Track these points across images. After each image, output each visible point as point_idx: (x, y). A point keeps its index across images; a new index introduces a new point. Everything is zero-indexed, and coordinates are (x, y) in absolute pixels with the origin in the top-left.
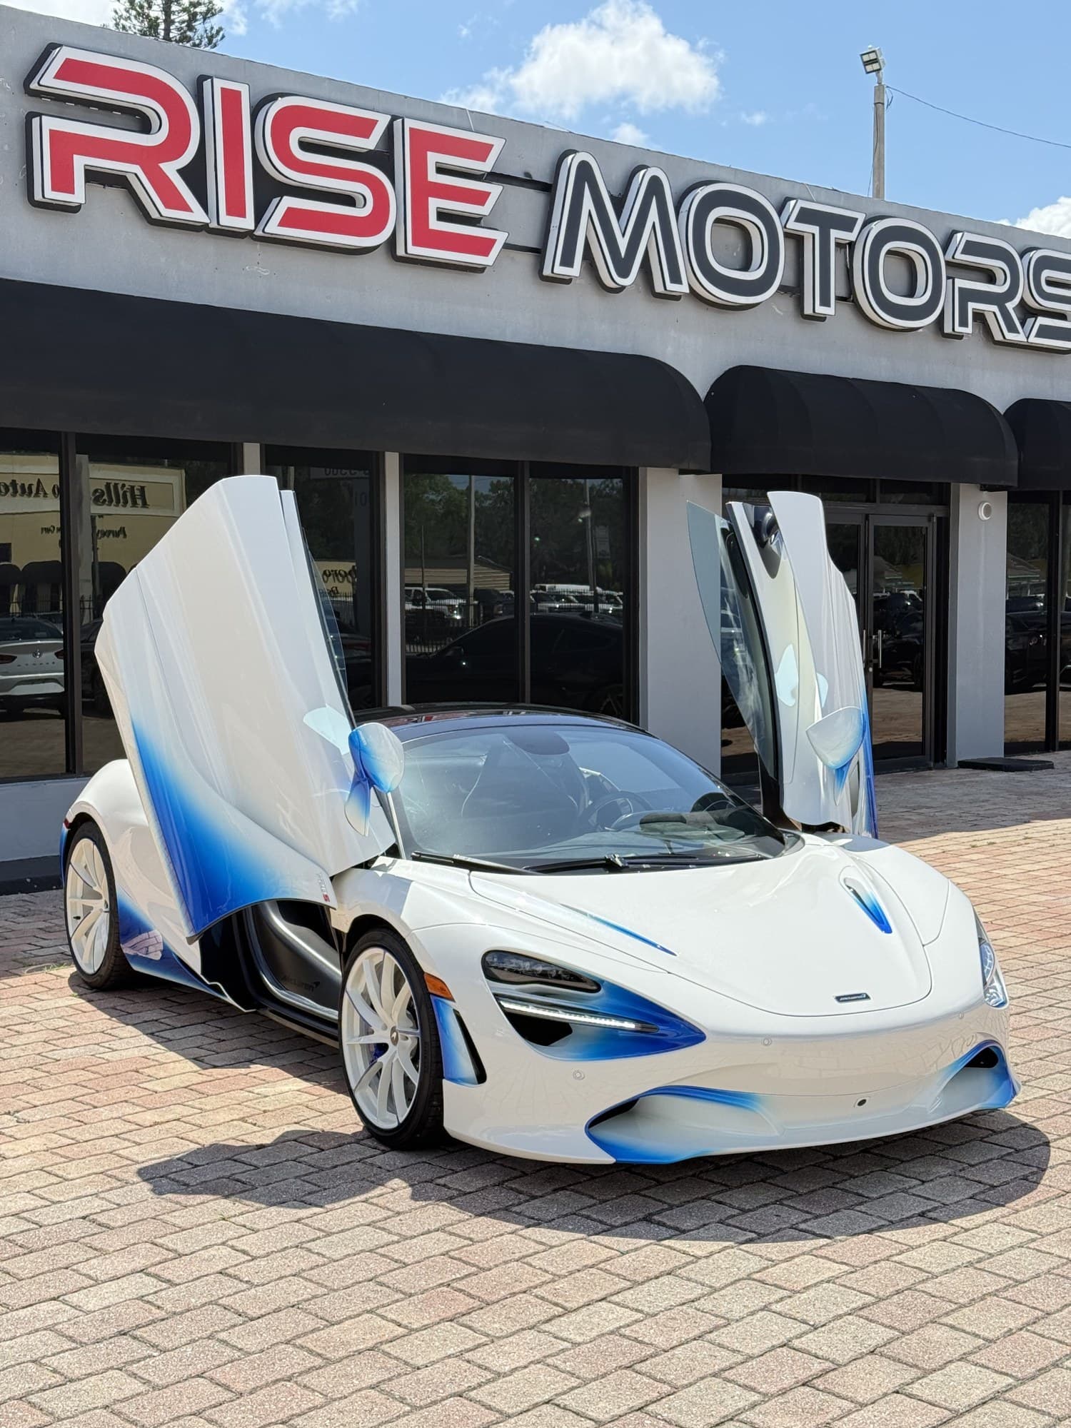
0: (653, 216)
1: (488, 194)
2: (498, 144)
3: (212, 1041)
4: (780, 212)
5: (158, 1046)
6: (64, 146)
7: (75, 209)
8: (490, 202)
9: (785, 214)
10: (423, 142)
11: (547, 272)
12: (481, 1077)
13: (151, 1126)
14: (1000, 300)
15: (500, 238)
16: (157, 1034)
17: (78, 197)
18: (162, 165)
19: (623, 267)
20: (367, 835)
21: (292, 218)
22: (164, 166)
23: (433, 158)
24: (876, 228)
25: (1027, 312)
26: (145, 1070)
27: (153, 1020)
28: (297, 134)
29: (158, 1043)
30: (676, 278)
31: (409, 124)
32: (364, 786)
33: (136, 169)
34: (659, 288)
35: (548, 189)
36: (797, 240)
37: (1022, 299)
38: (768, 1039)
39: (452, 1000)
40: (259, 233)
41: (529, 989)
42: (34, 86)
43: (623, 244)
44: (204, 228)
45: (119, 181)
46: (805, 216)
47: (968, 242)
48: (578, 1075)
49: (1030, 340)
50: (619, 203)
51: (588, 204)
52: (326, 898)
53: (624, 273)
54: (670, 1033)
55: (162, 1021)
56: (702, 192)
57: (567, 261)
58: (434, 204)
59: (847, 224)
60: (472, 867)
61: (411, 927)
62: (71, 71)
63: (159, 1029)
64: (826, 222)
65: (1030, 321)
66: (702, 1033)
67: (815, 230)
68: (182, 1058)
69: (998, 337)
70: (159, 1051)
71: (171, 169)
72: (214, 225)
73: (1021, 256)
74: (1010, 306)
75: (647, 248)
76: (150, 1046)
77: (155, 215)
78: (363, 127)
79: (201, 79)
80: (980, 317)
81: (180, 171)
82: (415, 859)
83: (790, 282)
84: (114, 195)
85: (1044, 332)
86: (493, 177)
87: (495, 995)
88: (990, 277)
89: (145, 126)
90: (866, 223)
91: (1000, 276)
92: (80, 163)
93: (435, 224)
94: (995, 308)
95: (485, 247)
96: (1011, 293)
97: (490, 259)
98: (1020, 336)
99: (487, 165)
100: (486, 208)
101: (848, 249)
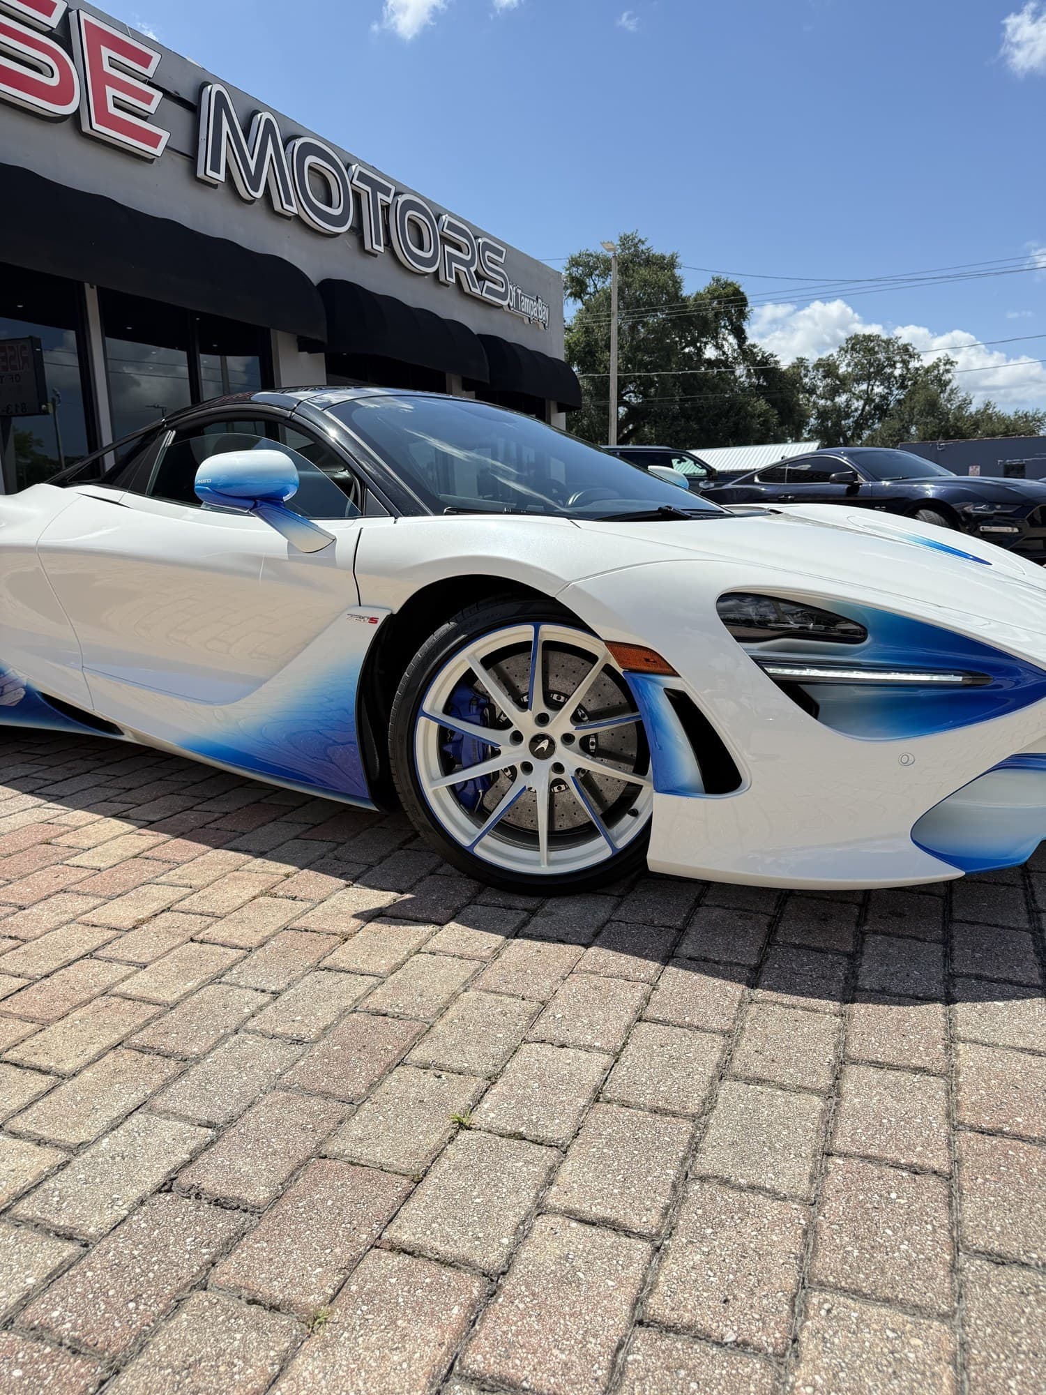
0: (270, 150)
1: (153, 96)
2: (156, 58)
3: (117, 792)
5: (51, 805)
8: (154, 103)
9: (351, 175)
11: (200, 174)
13: (134, 928)
14: (466, 264)
15: (164, 136)
16: (37, 791)
19: (254, 183)
23: (106, 52)
24: (401, 199)
25: (480, 278)
26: (59, 840)
27: (22, 777)
29: (49, 802)
30: (289, 201)
31: (84, 16)
34: (277, 207)
35: (193, 108)
36: (357, 196)
37: (477, 267)
43: (252, 163)
46: (362, 177)
47: (448, 222)
48: (904, 759)
49: (484, 294)
50: (247, 134)
51: (226, 127)
53: (256, 190)
54: (1005, 683)
55: (35, 775)
56: (299, 142)
57: (215, 168)
58: (110, 91)
59: (386, 191)
61: (566, 579)
63: (39, 786)
64: (376, 186)
65: (483, 283)
67: (369, 190)
68: (98, 817)
69: (468, 289)
70: (59, 812)
73: (476, 238)
74: (472, 270)
76: (39, 806)
80: (457, 274)
83: (356, 225)
85: (490, 291)
86: (153, 84)
88: (462, 250)
90: (397, 195)
91: (466, 249)
93: (112, 110)
94: (465, 269)
95: (153, 140)
96: (471, 263)
97: (158, 151)
98: (478, 291)
99: (149, 72)
100: (152, 108)
101: (386, 208)
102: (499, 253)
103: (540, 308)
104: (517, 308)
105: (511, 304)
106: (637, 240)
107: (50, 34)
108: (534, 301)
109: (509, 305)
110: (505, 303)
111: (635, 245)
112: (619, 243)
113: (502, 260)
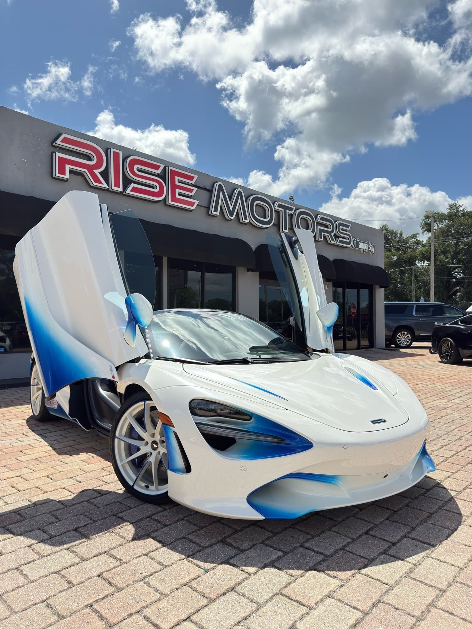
0: (239, 201)
1: (193, 190)
4: (273, 204)
6: (63, 162)
7: (67, 181)
8: (194, 192)
9: (275, 206)
10: (174, 173)
11: (210, 213)
12: (188, 469)
14: (330, 233)
15: (197, 202)
17: (67, 176)
18: (94, 170)
19: (231, 214)
20: (134, 347)
21: (134, 190)
22: (95, 171)
23: (177, 178)
24: (298, 211)
25: (336, 237)
28: (136, 166)
30: (246, 218)
31: (170, 168)
32: (133, 324)
33: (86, 170)
34: (241, 221)
35: (210, 191)
36: (278, 212)
37: (335, 233)
38: (345, 446)
39: (173, 426)
40: (124, 193)
41: (214, 419)
42: (54, 144)
43: (231, 208)
44: (107, 190)
45: (81, 174)
46: (280, 206)
47: (321, 217)
48: (243, 468)
49: (338, 243)
51: (221, 196)
52: (113, 377)
53: (232, 216)
54: (293, 444)
56: (252, 197)
57: (216, 210)
58: (177, 191)
59: (291, 209)
60: (184, 362)
61: (153, 389)
62: (65, 140)
64: (286, 208)
65: (337, 239)
66: (311, 443)
67: (283, 210)
69: (329, 242)
71: (97, 172)
72: (110, 189)
73: (335, 222)
74: (332, 234)
75: (238, 210)
77: (92, 185)
78: (157, 167)
79: (108, 149)
80: (325, 237)
81: (100, 173)
82: (157, 359)
83: (276, 223)
84: (79, 178)
85: (341, 242)
86: (194, 186)
87: (196, 423)
88: (327, 227)
89: (90, 159)
90: (295, 210)
91: (329, 227)
92: (68, 167)
93: (177, 196)
94: (328, 235)
95: (192, 204)
96: (332, 231)
97: (194, 208)
98: (335, 242)
99: (193, 182)
100: (192, 194)
101: (291, 216)
102: (348, 226)
103: (370, 246)
104: (357, 247)
105: (353, 246)
106: (458, 205)
107: (158, 176)
108: (366, 243)
109: (352, 246)
110: (350, 246)
111: (457, 208)
112: (449, 207)
113: (349, 229)
